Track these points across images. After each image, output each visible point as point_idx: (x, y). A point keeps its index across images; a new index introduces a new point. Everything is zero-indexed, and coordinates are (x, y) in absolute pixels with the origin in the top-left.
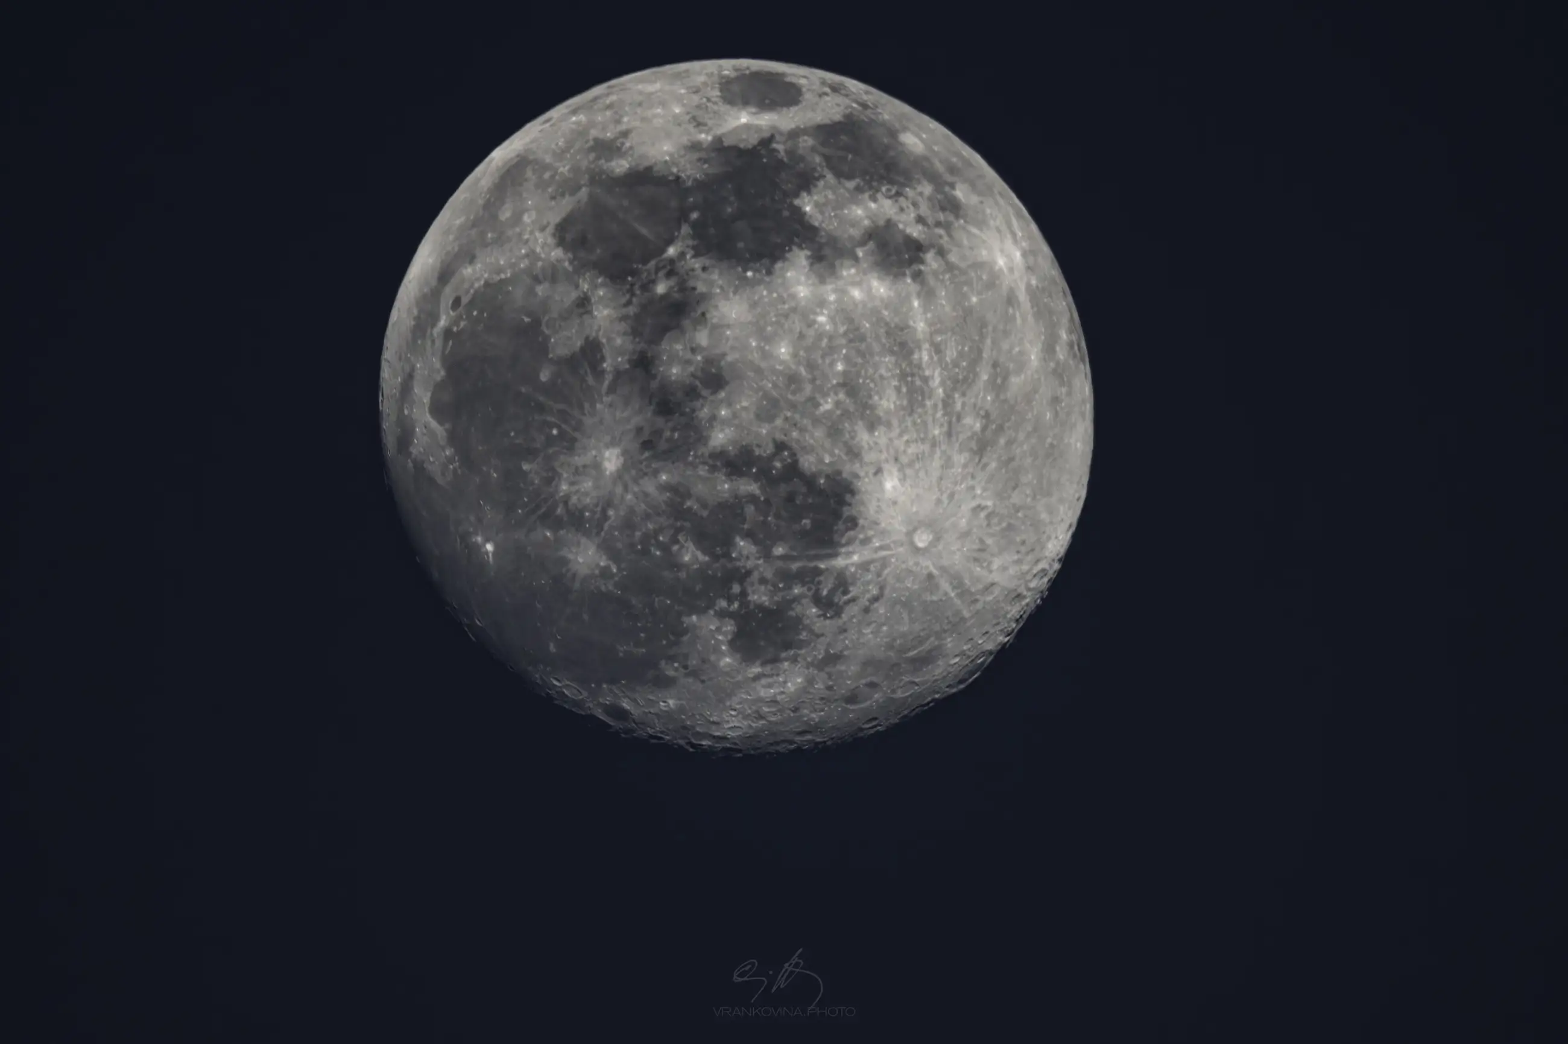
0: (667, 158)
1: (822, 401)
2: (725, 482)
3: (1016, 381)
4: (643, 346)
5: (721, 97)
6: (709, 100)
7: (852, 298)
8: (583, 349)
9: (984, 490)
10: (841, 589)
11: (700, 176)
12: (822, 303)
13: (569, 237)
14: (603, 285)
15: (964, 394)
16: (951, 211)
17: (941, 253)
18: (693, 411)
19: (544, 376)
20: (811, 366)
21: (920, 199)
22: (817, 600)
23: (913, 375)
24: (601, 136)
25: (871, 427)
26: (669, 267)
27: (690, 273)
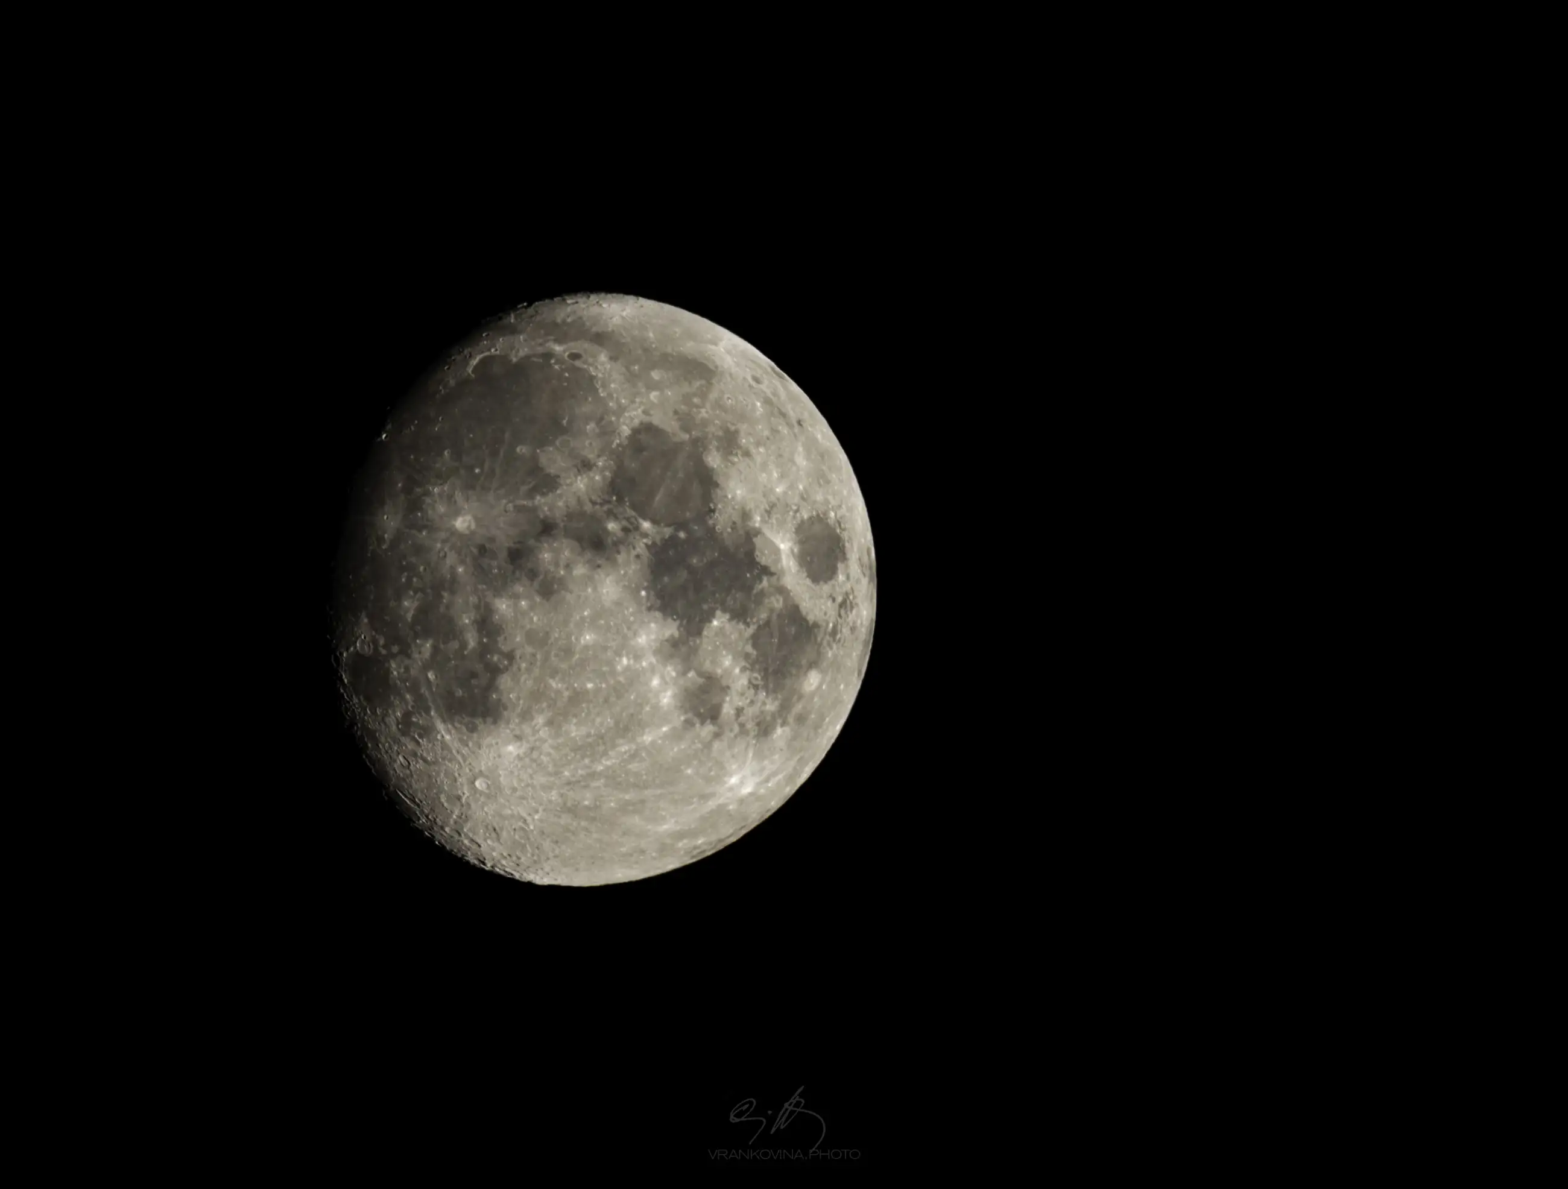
0: (730, 497)
1: (557, 679)
2: (470, 619)
3: (636, 820)
4: (562, 525)
5: (803, 521)
6: (797, 511)
7: (651, 680)
8: (548, 475)
9: (541, 821)
10: (422, 732)
11: (719, 529)
12: (637, 657)
13: (642, 437)
14: (604, 478)
15: (606, 786)
16: (759, 730)
17: (717, 735)
18: (518, 579)
19: (521, 449)
20: (583, 663)
21: (759, 704)
22: (407, 715)
23: (604, 744)
24: (742, 434)
25: (550, 723)
26: (631, 527)
27: (631, 547)
